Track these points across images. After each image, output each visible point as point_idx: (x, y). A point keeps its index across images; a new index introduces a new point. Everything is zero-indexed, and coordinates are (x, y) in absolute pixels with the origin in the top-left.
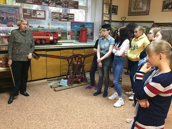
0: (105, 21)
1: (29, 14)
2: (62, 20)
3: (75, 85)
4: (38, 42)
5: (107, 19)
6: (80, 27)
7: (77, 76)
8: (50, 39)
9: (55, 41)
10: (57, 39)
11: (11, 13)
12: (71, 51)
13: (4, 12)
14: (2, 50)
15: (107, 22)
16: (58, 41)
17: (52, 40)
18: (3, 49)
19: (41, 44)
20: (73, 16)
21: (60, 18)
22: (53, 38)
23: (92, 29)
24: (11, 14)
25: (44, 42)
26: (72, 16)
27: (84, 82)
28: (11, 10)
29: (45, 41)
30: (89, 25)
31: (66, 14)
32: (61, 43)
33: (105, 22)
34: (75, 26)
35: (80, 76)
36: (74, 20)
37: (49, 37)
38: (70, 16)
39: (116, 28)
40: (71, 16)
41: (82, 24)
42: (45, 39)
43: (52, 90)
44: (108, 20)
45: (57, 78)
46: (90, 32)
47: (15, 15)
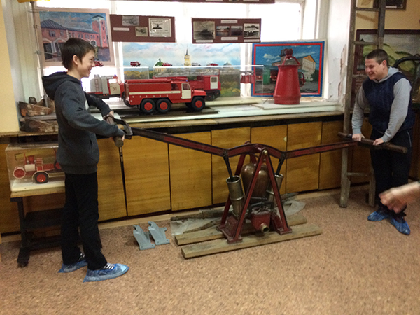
0: (360, 32)
1: (128, 29)
2: (223, 39)
3: (248, 241)
4: (149, 107)
5: (369, 26)
6: (282, 56)
7: (256, 212)
8: (183, 97)
9: (198, 103)
10: (203, 97)
11: (83, 29)
12: (244, 131)
13: (65, 29)
14: (44, 132)
15: (368, 36)
16: (208, 103)
17: (189, 101)
18: (46, 131)
19: (158, 112)
20: (257, 25)
21: (216, 35)
22: (192, 93)
23: (317, 60)
24: (84, 32)
25: (164, 106)
26: (253, 27)
27: (279, 232)
28: (83, 20)
29: (169, 105)
30: (308, 50)
31: (236, 22)
32: (217, 109)
33: (362, 37)
34: (266, 56)
35: (266, 215)
36: (259, 39)
37: (179, 92)
38: (249, 27)
39: (402, 53)
40: (250, 25)
41: (287, 47)
42: (167, 98)
43: (177, 254)
44: (372, 28)
45: (200, 211)
46: (312, 72)
47: (95, 35)
